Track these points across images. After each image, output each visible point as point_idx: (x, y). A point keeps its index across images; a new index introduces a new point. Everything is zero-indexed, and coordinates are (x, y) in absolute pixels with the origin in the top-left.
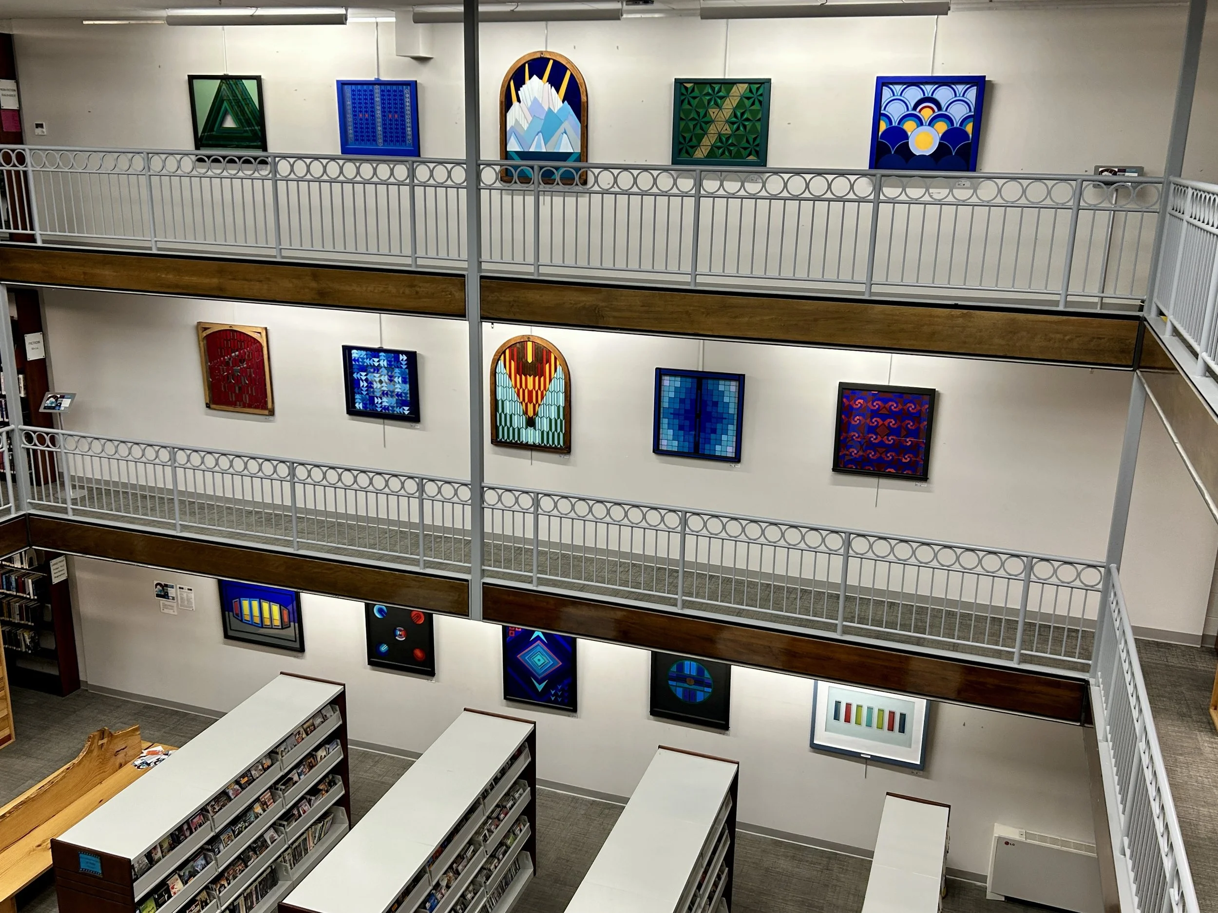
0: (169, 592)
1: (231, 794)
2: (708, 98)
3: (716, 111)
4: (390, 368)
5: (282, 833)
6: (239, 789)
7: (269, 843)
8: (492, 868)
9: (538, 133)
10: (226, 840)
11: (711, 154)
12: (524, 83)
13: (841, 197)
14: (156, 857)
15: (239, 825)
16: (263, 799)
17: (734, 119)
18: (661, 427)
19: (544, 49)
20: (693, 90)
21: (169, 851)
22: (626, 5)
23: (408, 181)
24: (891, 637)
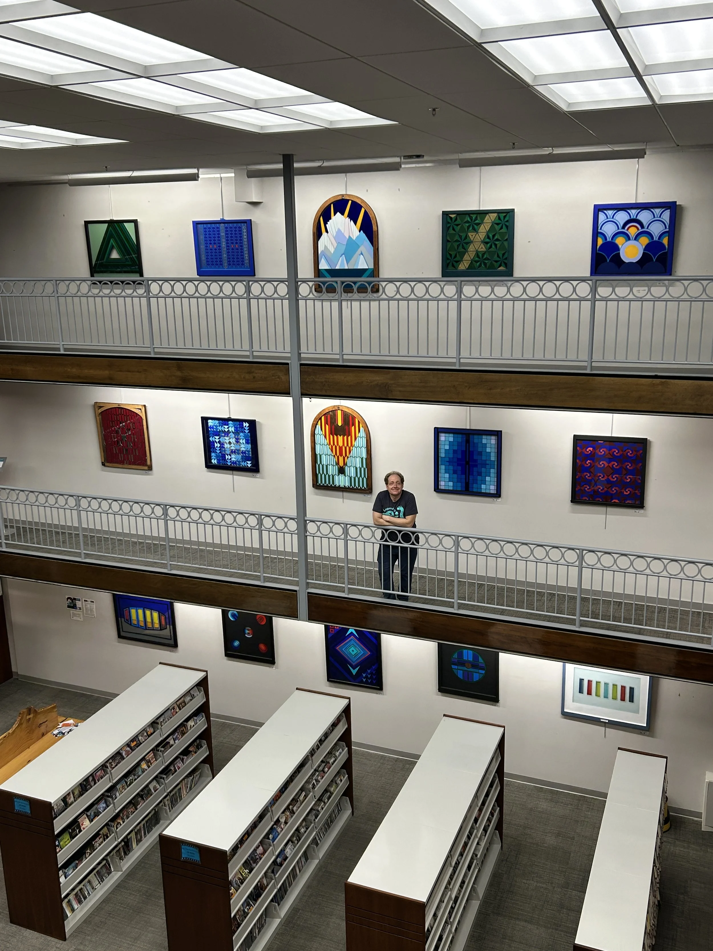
0: (77, 604)
1: (124, 754)
2: (467, 225)
3: (474, 234)
4: (236, 433)
5: (163, 784)
6: (130, 750)
7: (153, 791)
8: (319, 809)
9: (342, 255)
10: (121, 789)
11: (471, 266)
12: (330, 219)
13: (567, 298)
14: (70, 801)
15: (130, 778)
16: (148, 758)
17: (488, 240)
18: (440, 472)
19: (344, 193)
20: (456, 220)
21: (79, 797)
22: (404, 159)
23: (245, 295)
24: (619, 629)
